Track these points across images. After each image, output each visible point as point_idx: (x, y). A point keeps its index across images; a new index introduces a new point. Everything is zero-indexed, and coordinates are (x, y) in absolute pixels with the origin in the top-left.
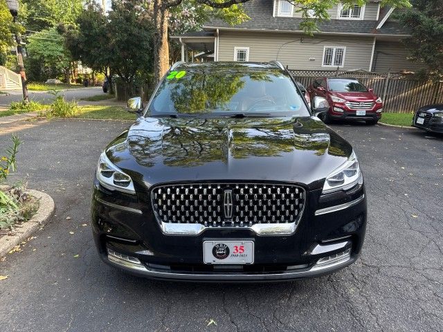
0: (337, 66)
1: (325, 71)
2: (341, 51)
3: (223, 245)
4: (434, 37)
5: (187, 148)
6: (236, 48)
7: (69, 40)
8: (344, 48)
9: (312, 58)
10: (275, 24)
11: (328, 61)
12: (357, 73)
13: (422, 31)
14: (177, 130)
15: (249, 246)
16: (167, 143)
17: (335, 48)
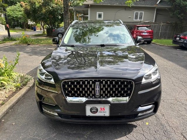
0: (140, 20)
1: (135, 22)
2: (142, 13)
3: (95, 107)
4: (181, 7)
5: (79, 61)
6: (97, 13)
7: (26, 10)
8: (143, 12)
9: (130, 17)
10: (114, 2)
11: (136, 18)
12: (148, 23)
13: (176, 5)
14: (74, 52)
15: (107, 108)
16: (70, 59)
17: (139, 12)
